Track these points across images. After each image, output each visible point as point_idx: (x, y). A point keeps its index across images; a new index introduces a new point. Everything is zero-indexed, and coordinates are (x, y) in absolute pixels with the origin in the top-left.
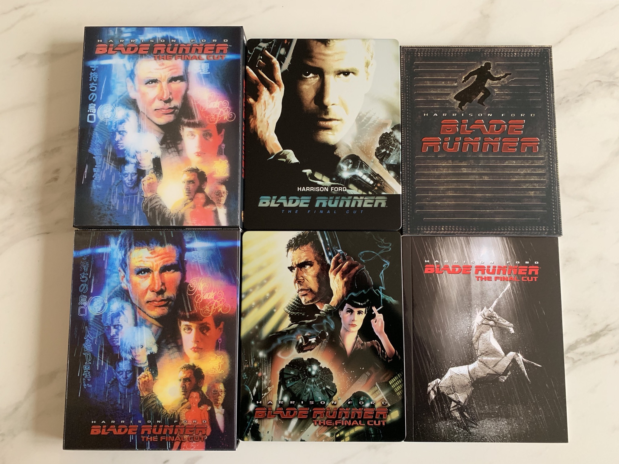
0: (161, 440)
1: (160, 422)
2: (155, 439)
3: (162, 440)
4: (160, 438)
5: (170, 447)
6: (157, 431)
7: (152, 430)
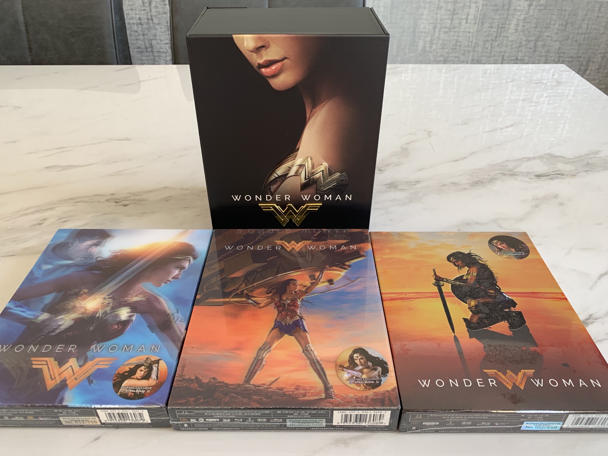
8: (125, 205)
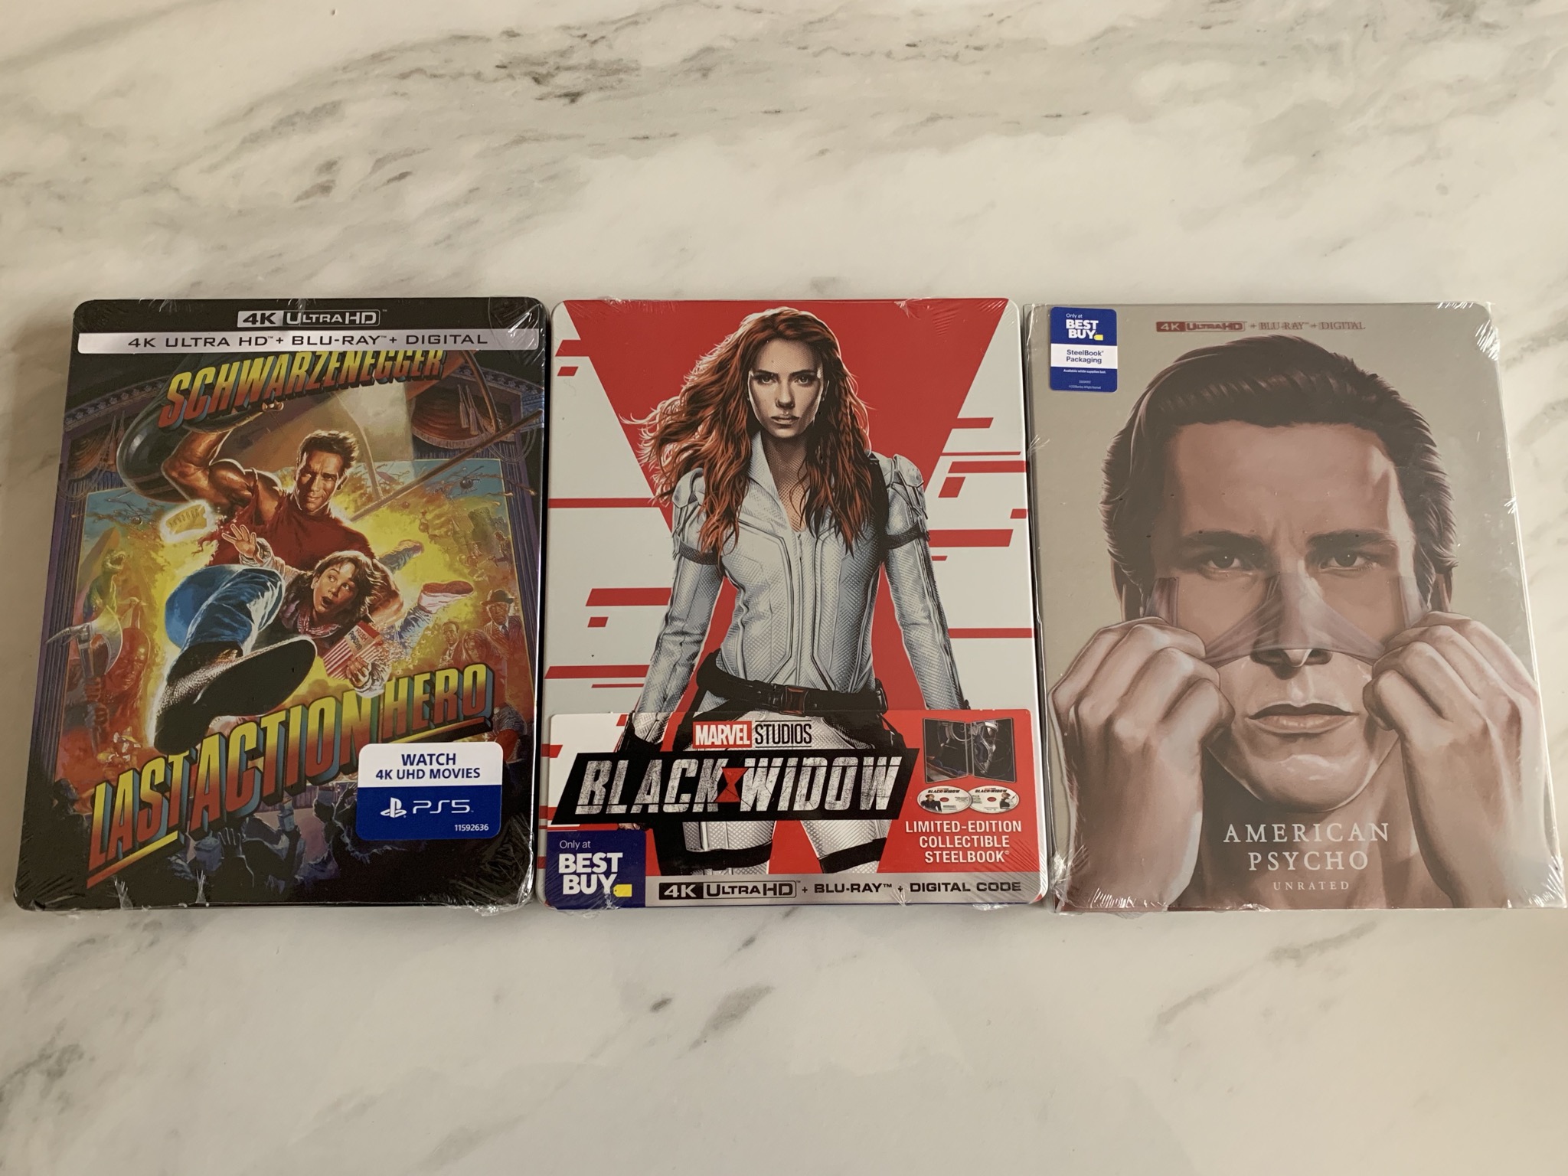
8: (573, 97)
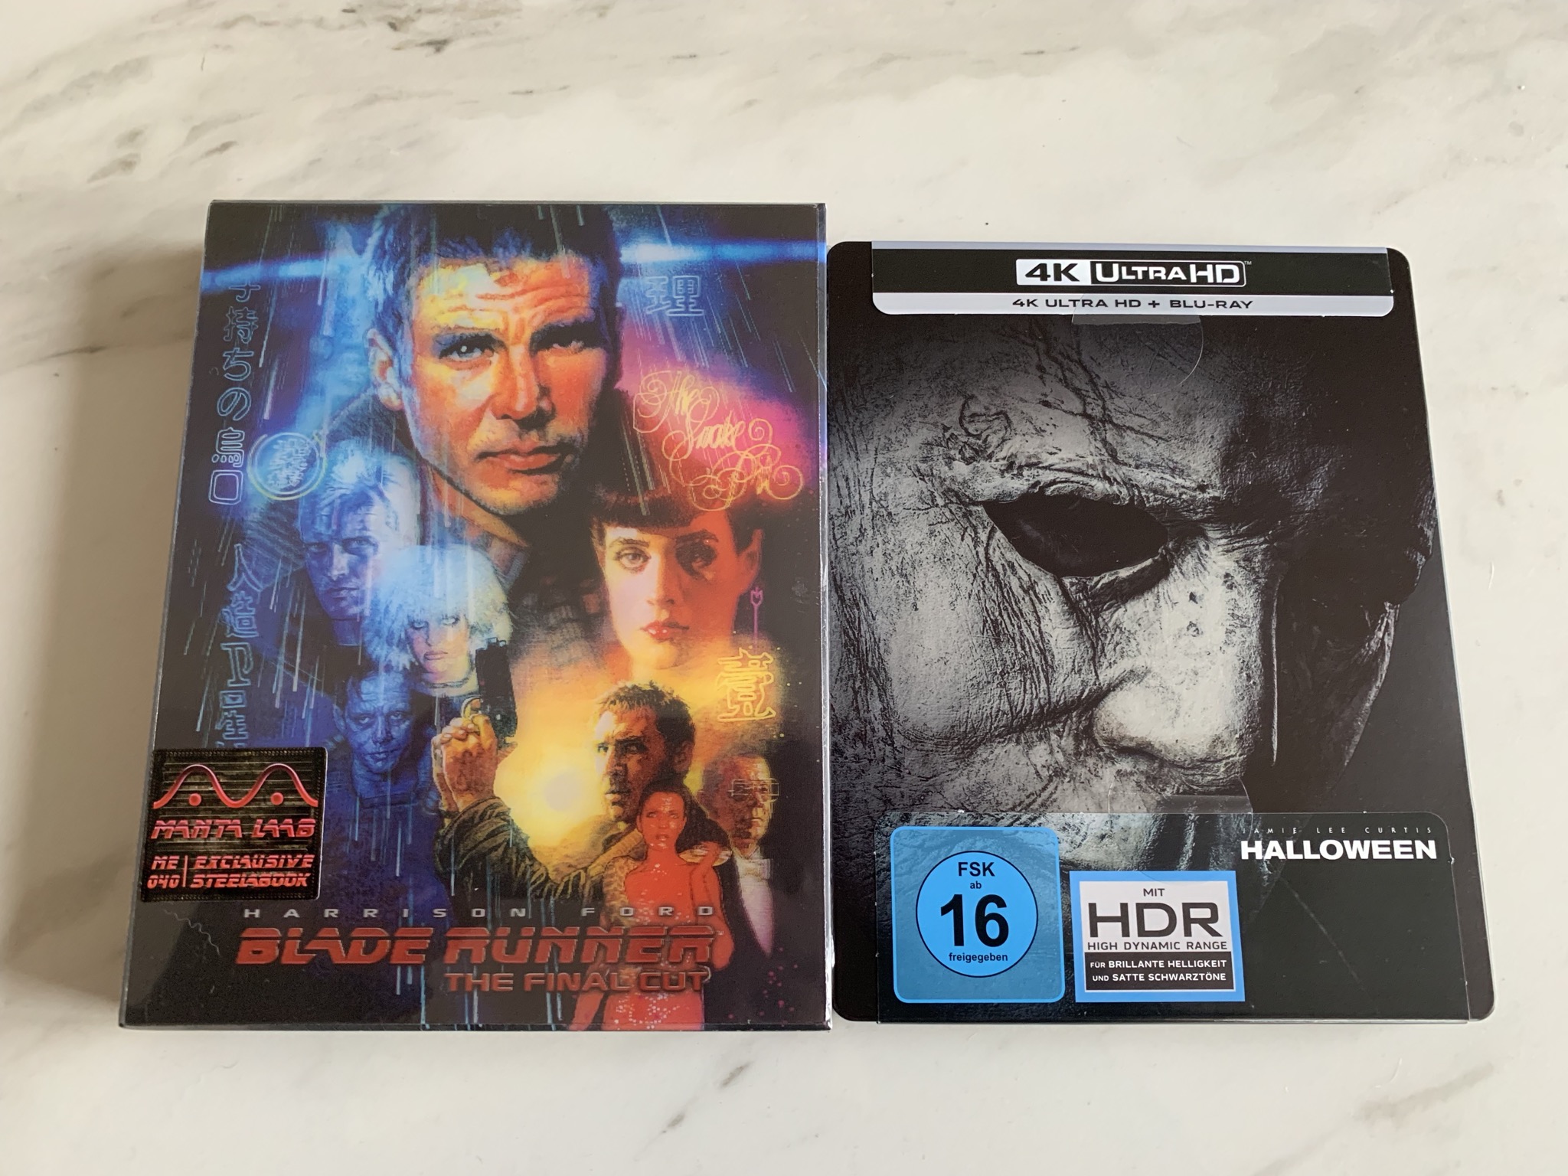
0: (528, 988)
1: (522, 914)
2: (502, 982)
3: (534, 986)
4: (523, 979)
5: (559, 1016)
6: (511, 950)
7: (489, 948)
